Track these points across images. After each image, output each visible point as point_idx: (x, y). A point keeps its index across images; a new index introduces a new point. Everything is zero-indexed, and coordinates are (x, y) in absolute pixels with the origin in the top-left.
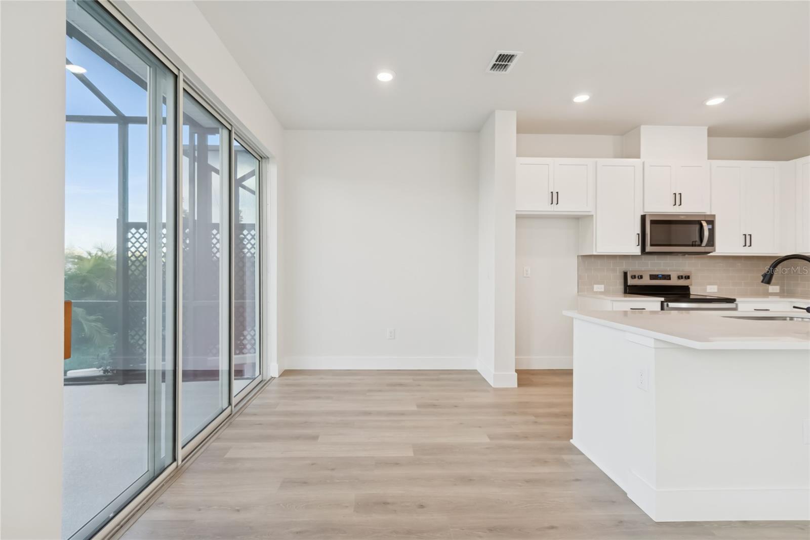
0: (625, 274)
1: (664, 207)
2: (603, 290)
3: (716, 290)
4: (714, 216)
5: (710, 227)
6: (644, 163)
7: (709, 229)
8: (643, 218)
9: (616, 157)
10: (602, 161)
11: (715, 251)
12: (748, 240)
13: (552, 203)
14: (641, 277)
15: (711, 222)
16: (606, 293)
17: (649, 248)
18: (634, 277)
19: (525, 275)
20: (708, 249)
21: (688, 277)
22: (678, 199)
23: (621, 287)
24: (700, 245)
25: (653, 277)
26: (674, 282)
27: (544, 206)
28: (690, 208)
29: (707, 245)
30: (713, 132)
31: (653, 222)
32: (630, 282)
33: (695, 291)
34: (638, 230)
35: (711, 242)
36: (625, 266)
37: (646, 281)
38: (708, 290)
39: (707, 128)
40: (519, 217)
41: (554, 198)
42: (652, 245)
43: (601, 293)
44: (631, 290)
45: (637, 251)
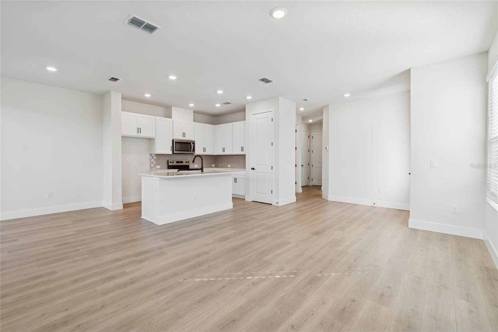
0: (168, 161)
1: (180, 137)
2: (160, 168)
3: (197, 166)
4: (195, 141)
5: (194, 145)
6: (173, 120)
7: (193, 146)
8: (173, 140)
9: (164, 117)
10: (158, 118)
11: (195, 153)
12: (204, 150)
13: (138, 133)
14: (173, 162)
15: (194, 143)
16: (161, 168)
17: (175, 152)
18: (171, 162)
19: (127, 162)
20: (193, 152)
21: (188, 162)
22: (184, 134)
23: (166, 166)
24: (190, 151)
25: (177, 162)
26: (184, 164)
27: (135, 134)
28: (188, 138)
29: (193, 151)
30: (194, 112)
31: (176, 142)
32: (170, 164)
33: (191, 167)
34: (171, 145)
35: (194, 150)
36: (168, 158)
37: (175, 164)
38: (195, 167)
39: (193, 111)
40: (123, 137)
41: (139, 130)
42: (175, 151)
43: (159, 169)
44: (170, 167)
45: (171, 153)
